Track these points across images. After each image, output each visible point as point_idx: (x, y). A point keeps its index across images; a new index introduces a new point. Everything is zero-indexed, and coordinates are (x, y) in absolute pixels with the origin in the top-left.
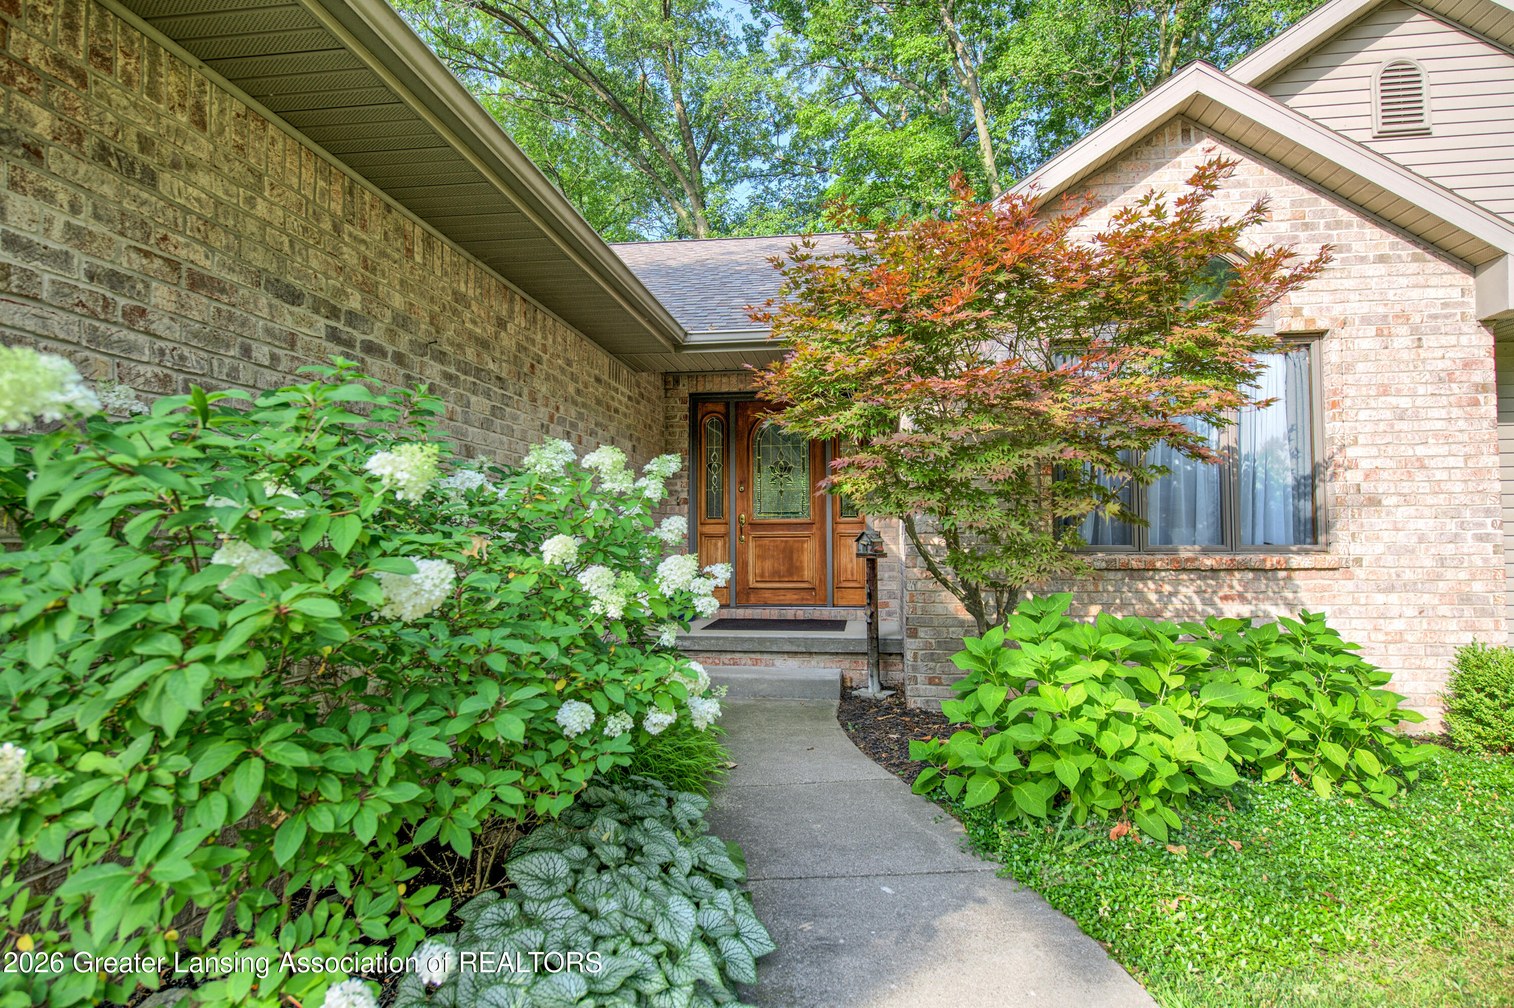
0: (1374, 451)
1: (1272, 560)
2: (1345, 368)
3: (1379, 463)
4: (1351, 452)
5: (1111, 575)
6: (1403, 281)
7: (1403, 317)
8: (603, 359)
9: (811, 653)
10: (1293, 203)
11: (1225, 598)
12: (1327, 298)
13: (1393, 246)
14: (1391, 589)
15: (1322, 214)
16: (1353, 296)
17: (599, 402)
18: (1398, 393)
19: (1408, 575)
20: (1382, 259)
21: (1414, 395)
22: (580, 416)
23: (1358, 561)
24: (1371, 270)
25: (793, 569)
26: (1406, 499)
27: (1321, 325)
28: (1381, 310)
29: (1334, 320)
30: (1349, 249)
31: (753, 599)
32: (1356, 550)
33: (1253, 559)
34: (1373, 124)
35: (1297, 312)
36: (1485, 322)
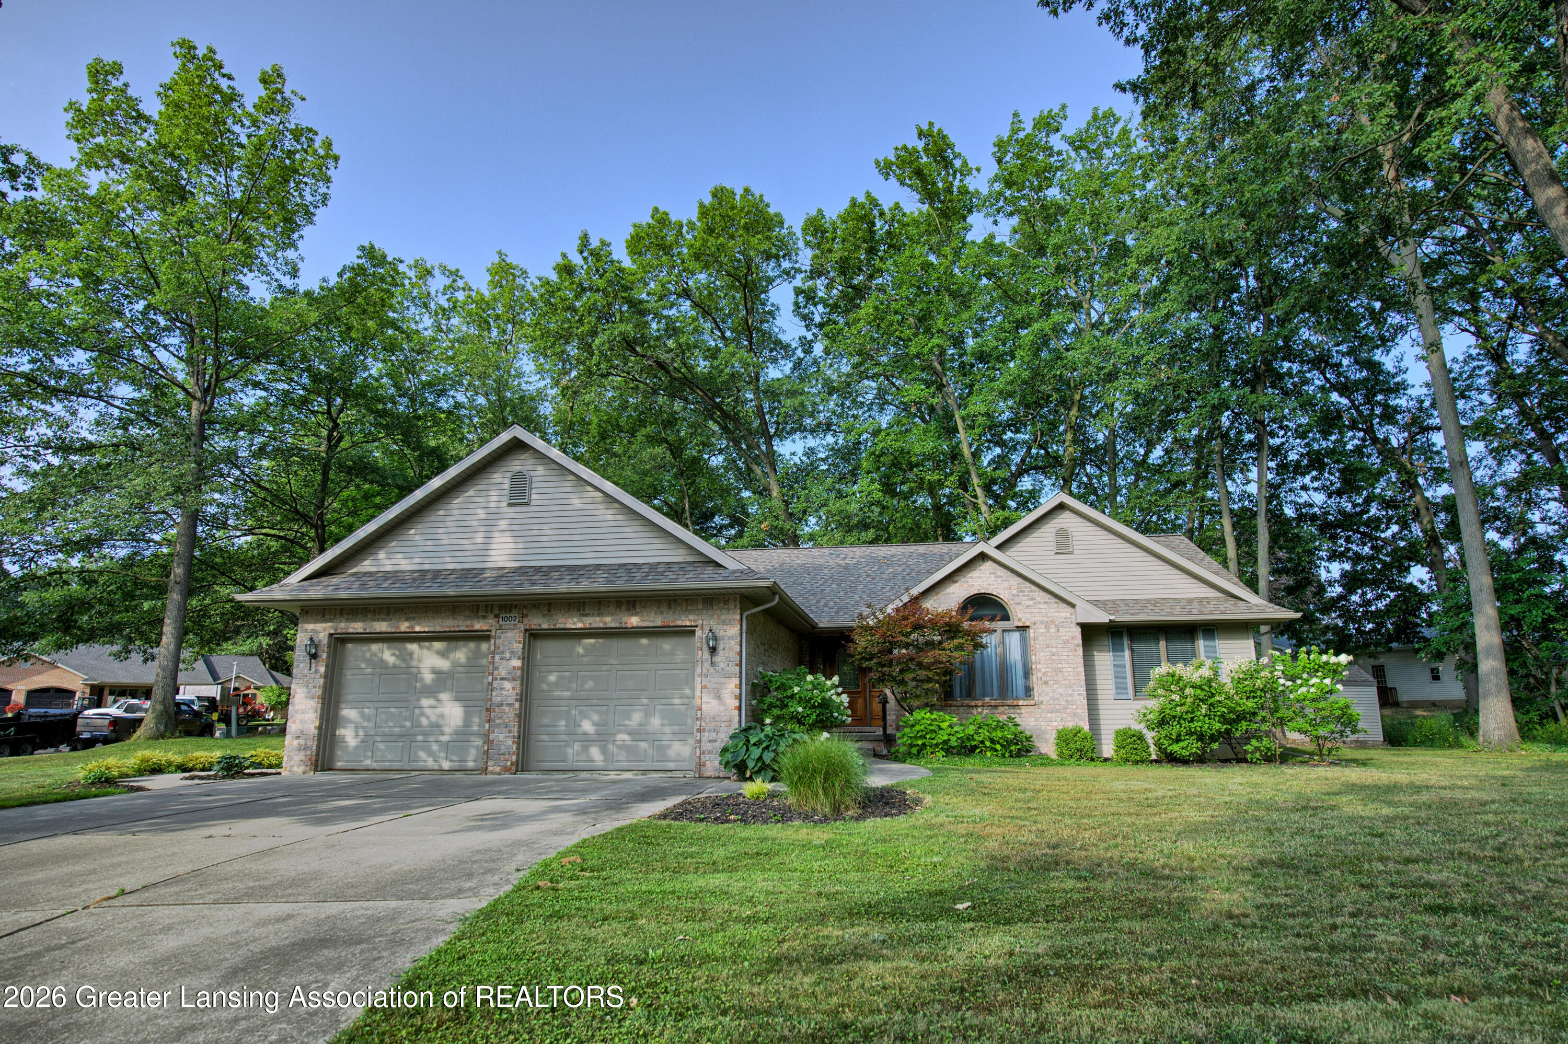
0: (1045, 666)
2: (1035, 639)
3: (1047, 670)
4: (1038, 666)
5: (962, 707)
6: (1052, 610)
7: (1053, 622)
10: (1017, 584)
11: (999, 714)
12: (1029, 615)
13: (1048, 598)
14: (1052, 712)
16: (1037, 615)
18: (1052, 647)
19: (1057, 707)
21: (1057, 647)
23: (1042, 703)
25: (853, 711)
27: (1028, 624)
28: (1046, 619)
29: (1031, 623)
32: (1041, 699)
33: (1009, 702)
34: (1053, 549)
35: (1020, 620)
36: (1078, 624)
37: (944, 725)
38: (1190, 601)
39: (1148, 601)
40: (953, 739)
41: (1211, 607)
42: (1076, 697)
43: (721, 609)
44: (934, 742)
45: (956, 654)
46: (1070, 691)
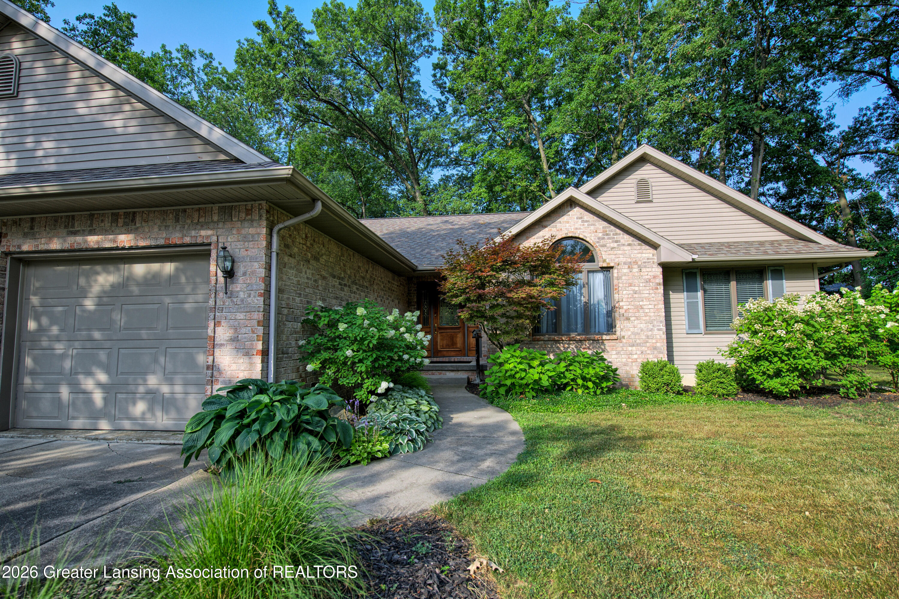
0: (628, 303)
1: (597, 337)
2: (618, 278)
3: (629, 307)
4: (621, 304)
5: (550, 343)
6: (636, 252)
7: (636, 262)
8: (390, 275)
9: (458, 371)
10: (603, 227)
11: (584, 349)
12: (613, 257)
13: (633, 241)
14: (633, 346)
15: (611, 231)
16: (621, 256)
17: (389, 289)
18: (635, 286)
19: (638, 341)
20: (629, 245)
21: (639, 286)
22: (385, 294)
23: (624, 337)
24: (626, 248)
25: (453, 343)
26: (637, 318)
27: (612, 265)
28: (629, 260)
29: (615, 263)
30: (620, 242)
31: (439, 354)
32: (623, 334)
33: (592, 337)
34: (635, 198)
35: (604, 261)
36: (659, 264)
37: (535, 363)
38: (762, 243)
39: (722, 244)
40: (545, 378)
41: (783, 248)
42: (656, 332)
43: (243, 221)
44: (524, 382)
45: (548, 289)
46: (651, 326)
